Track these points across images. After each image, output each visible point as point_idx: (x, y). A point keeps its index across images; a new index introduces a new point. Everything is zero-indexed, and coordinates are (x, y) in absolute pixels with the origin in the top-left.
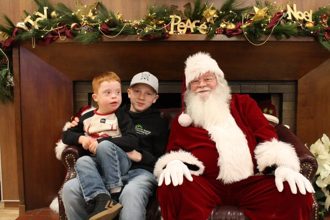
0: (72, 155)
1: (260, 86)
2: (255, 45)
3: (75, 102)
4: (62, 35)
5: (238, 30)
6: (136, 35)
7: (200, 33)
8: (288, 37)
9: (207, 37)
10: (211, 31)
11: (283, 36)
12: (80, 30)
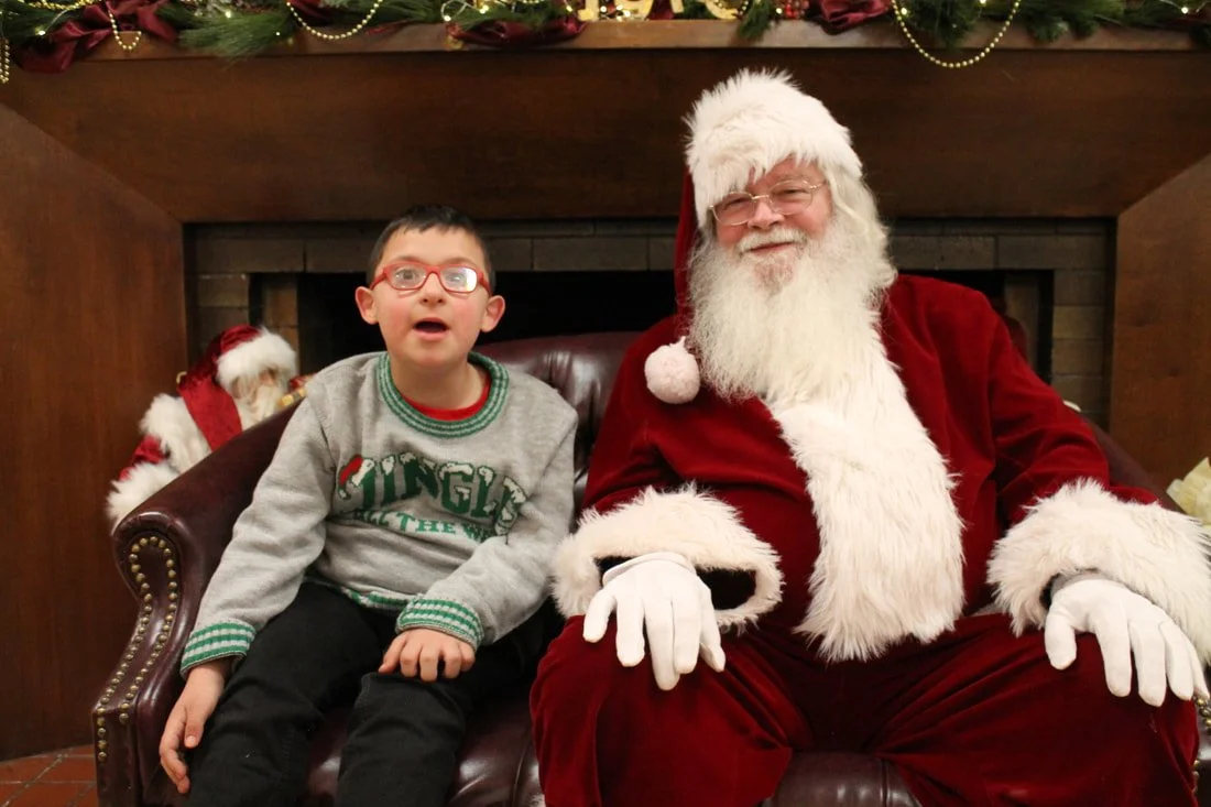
0: (157, 543)
1: (962, 242)
2: (945, 65)
3: (194, 310)
4: (125, 25)
5: (871, 4)
6: (439, 27)
7: (708, 16)
8: (1080, 31)
9: (738, 30)
10: (757, 7)
11: (1063, 26)
12: (204, 5)
